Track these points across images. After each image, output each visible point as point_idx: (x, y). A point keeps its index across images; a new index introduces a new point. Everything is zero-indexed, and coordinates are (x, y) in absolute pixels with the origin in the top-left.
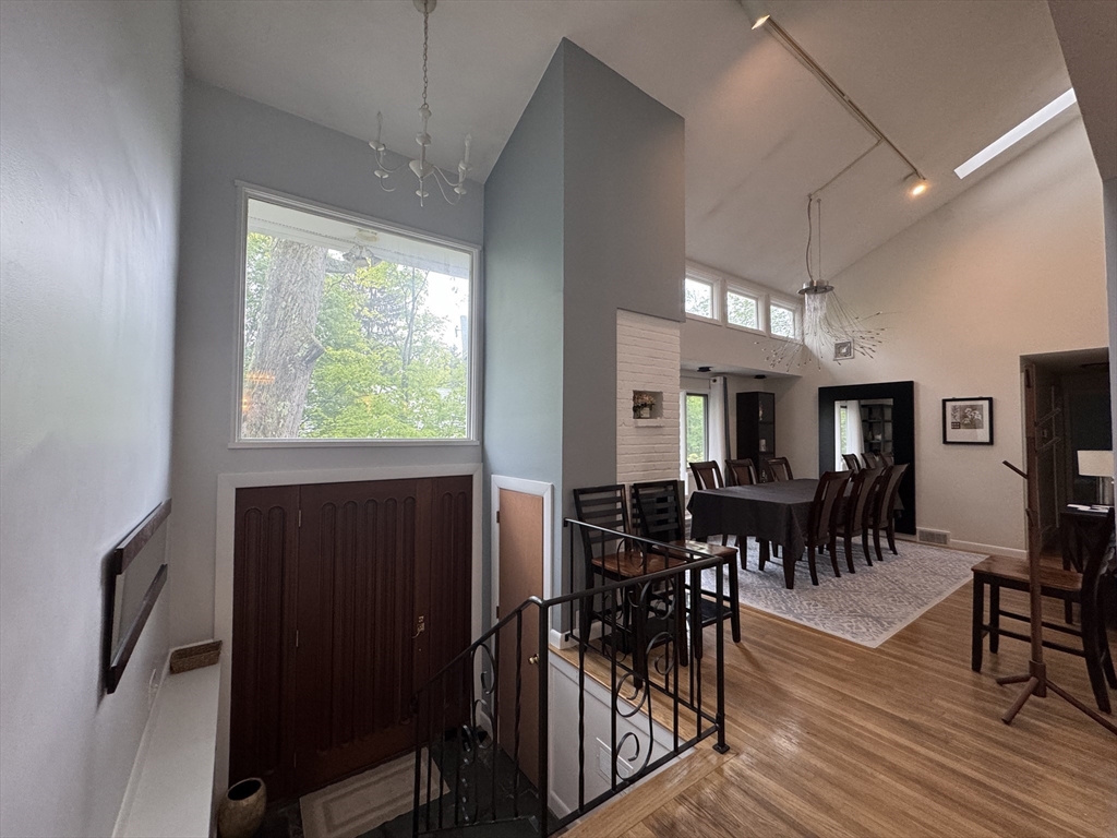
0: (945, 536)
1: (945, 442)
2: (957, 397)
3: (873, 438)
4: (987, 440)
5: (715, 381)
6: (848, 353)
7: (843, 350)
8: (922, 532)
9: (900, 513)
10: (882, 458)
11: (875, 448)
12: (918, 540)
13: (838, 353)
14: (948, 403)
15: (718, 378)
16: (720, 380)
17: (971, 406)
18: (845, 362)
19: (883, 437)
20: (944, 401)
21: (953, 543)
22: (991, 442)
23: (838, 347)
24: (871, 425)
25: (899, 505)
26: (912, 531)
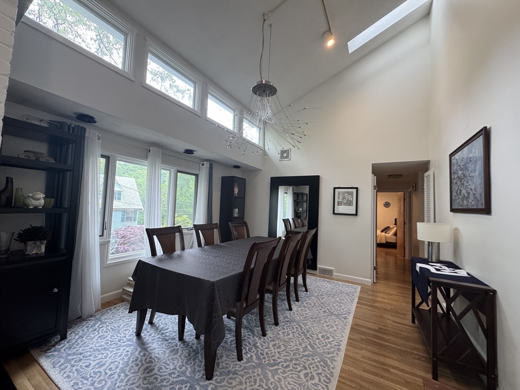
0: (331, 271)
1: (334, 213)
2: (341, 187)
3: (298, 210)
4: (354, 213)
5: (203, 165)
6: (287, 157)
7: (285, 154)
8: (320, 268)
9: (310, 261)
10: (302, 220)
11: (299, 215)
12: (318, 274)
13: (282, 157)
14: (336, 190)
15: (205, 163)
16: (207, 165)
17: (348, 192)
18: (286, 162)
19: (302, 209)
20: (335, 188)
21: (336, 275)
22: (356, 214)
23: (283, 152)
24: (297, 204)
25: (310, 256)
26: (315, 268)
